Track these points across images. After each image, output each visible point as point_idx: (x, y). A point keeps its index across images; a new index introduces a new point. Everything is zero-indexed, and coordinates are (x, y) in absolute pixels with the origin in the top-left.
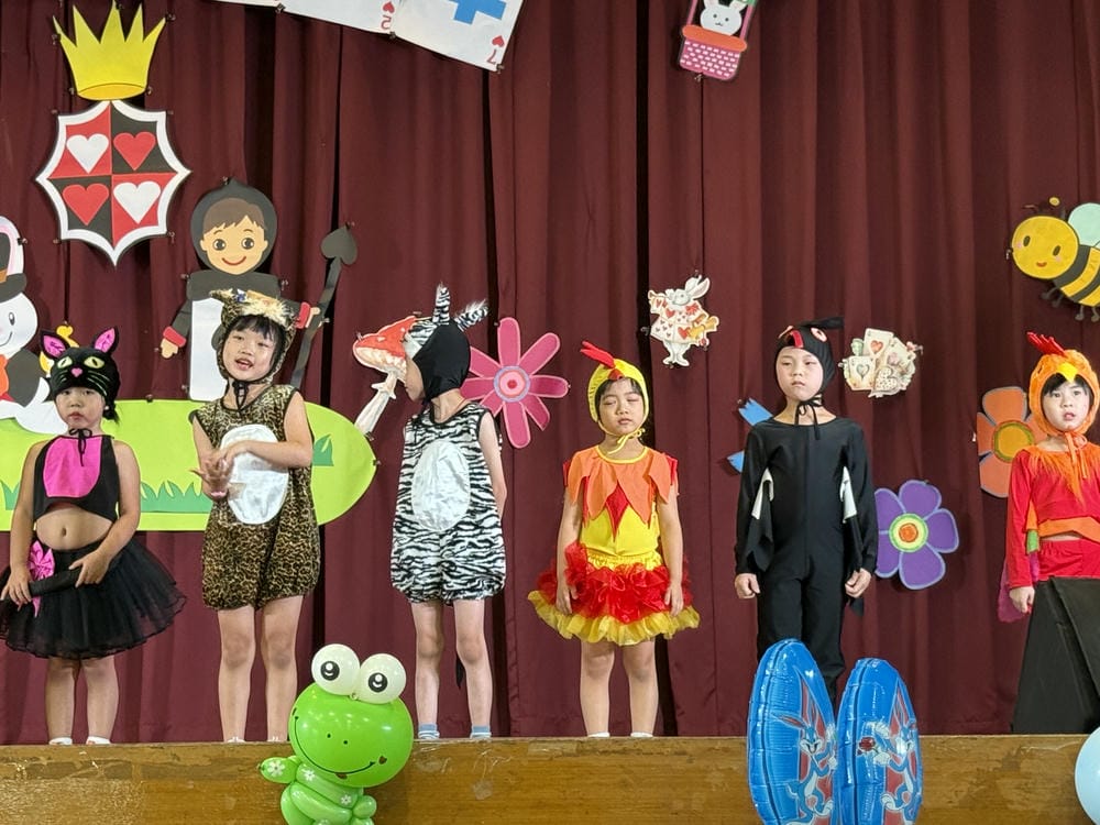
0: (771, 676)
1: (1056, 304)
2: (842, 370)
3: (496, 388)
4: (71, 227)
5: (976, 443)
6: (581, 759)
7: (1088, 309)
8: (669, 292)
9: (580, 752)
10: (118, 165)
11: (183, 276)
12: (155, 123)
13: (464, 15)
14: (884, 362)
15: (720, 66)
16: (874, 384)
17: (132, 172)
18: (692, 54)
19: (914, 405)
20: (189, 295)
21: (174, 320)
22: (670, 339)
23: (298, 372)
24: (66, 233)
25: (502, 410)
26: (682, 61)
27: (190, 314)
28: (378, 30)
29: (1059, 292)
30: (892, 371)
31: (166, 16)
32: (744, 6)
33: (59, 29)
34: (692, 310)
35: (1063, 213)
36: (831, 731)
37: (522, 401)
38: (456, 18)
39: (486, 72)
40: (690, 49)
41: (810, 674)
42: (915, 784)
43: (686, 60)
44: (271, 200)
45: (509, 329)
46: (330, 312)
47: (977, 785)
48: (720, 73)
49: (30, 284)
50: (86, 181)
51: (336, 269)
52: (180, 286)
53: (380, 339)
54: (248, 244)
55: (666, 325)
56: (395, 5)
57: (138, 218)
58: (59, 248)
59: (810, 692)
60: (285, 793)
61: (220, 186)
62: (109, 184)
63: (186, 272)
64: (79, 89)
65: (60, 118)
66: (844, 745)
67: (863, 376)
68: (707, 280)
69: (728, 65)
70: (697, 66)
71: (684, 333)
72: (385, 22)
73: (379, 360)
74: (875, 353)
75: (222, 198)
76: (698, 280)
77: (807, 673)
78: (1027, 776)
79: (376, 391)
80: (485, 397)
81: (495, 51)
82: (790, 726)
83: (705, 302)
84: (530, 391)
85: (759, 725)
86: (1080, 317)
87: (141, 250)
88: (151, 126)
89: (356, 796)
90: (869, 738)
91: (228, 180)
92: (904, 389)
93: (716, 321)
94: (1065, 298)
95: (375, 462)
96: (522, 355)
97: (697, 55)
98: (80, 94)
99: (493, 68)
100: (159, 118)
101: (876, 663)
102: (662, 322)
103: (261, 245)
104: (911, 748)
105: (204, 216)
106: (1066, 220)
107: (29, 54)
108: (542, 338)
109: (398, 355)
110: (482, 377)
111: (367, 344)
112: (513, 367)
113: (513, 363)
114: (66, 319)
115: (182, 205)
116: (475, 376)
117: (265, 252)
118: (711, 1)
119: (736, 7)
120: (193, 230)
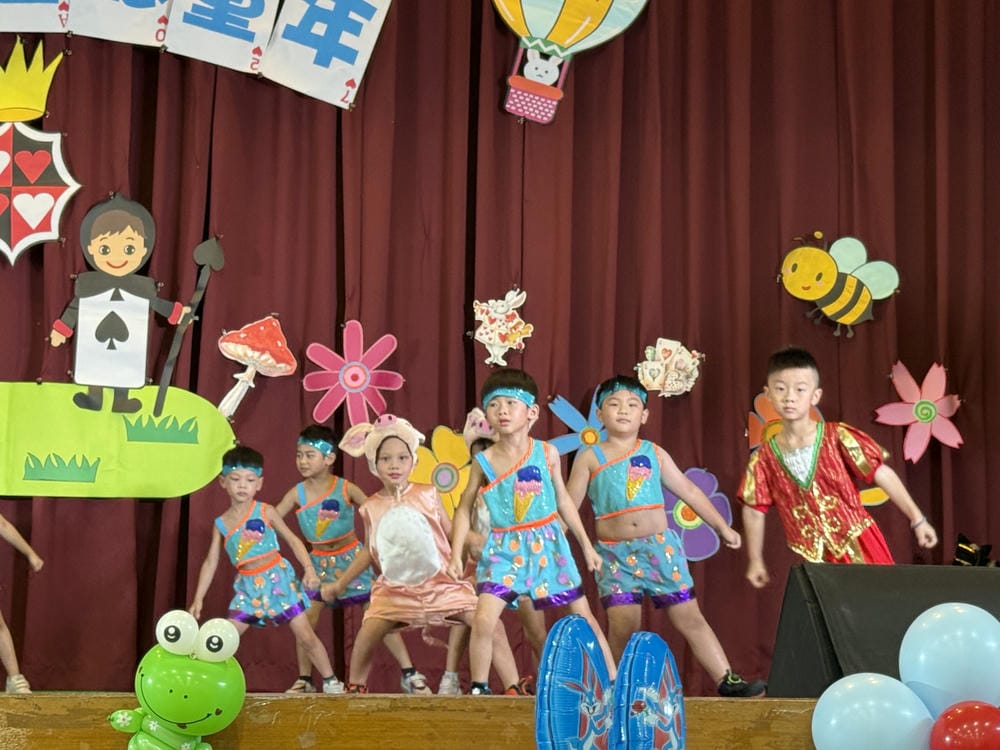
0: (558, 647)
1: (817, 322)
3: (341, 379)
5: (748, 438)
6: (392, 714)
7: (844, 327)
8: (491, 302)
9: (393, 708)
10: (18, 179)
11: (72, 276)
12: (51, 143)
13: (323, 60)
14: (673, 367)
15: (540, 111)
16: (663, 385)
17: (29, 184)
18: (516, 101)
19: (697, 404)
20: (76, 293)
21: (62, 314)
22: (491, 342)
23: (171, 363)
25: (345, 402)
26: (508, 106)
27: (77, 309)
28: (247, 69)
29: (820, 312)
30: (679, 375)
31: (64, 51)
32: (560, 61)
34: (510, 318)
35: (826, 245)
36: (607, 695)
37: (363, 392)
38: (315, 62)
39: (339, 110)
40: (515, 96)
41: (591, 645)
42: (679, 742)
43: (512, 105)
44: (150, 211)
45: (353, 329)
46: (199, 311)
47: (734, 742)
48: (539, 117)
51: (206, 274)
52: (69, 285)
53: (243, 336)
54: (130, 250)
55: (488, 330)
56: (261, 48)
57: (33, 225)
59: (590, 662)
60: (132, 741)
61: (107, 199)
62: (9, 194)
66: (619, 708)
67: (654, 378)
68: (524, 294)
69: (547, 110)
70: (520, 110)
71: (504, 338)
72: (253, 63)
73: (241, 353)
74: (665, 358)
75: (109, 209)
76: (516, 293)
77: (588, 645)
78: (776, 735)
79: (237, 380)
80: (331, 388)
81: (348, 92)
82: (572, 690)
83: (522, 311)
84: (370, 383)
85: (546, 689)
86: (837, 333)
87: (36, 253)
88: (48, 146)
89: (195, 743)
90: (641, 702)
91: (114, 195)
92: (689, 390)
93: (531, 326)
94: (825, 317)
96: (364, 352)
97: (520, 101)
99: (345, 106)
100: (55, 139)
101: (648, 636)
102: (485, 328)
103: (141, 253)
104: (677, 709)
105: (92, 224)
106: (828, 250)
108: (382, 339)
109: (258, 350)
110: (329, 371)
111: (230, 340)
112: (356, 363)
113: (357, 361)
115: (73, 214)
116: (322, 369)
117: (143, 258)
118: (533, 56)
119: (555, 61)
120: (83, 237)
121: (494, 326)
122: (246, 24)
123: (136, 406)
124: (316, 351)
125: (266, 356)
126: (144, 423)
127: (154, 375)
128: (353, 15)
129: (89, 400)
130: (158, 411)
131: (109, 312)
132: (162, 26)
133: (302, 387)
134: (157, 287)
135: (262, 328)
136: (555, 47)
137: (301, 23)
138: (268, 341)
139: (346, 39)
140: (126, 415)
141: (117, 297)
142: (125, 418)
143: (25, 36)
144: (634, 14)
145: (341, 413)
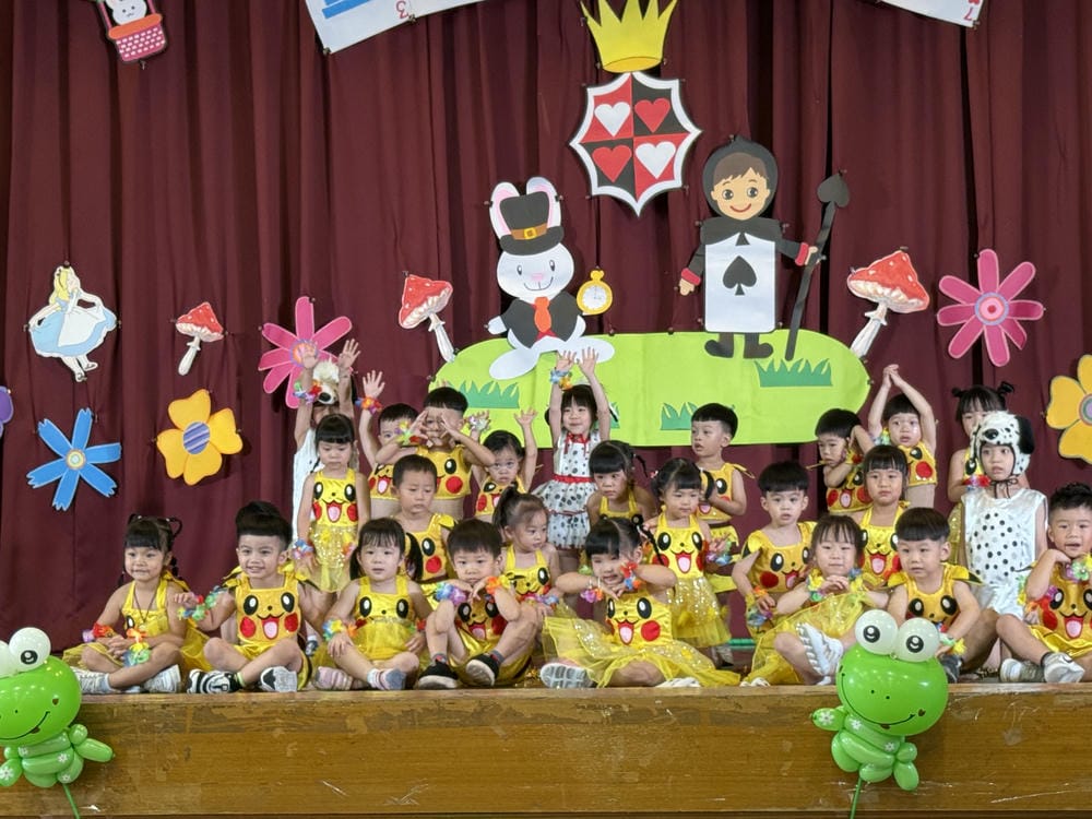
3: (977, 314)
4: (603, 181)
10: (638, 129)
11: (697, 223)
12: (669, 91)
17: (651, 134)
20: (702, 241)
21: (690, 262)
23: (800, 305)
24: (596, 190)
25: (982, 335)
27: (704, 256)
33: (586, 12)
37: (1001, 324)
39: (963, 28)
45: (988, 259)
46: (826, 250)
49: (568, 235)
50: (612, 144)
51: (831, 212)
52: (695, 231)
53: (871, 272)
54: (753, 192)
57: (657, 176)
58: (590, 203)
60: (835, 739)
61: (727, 143)
62: (632, 145)
63: (699, 220)
64: (604, 64)
65: (589, 90)
73: (871, 291)
79: (868, 319)
80: (967, 322)
81: (971, 9)
84: (1010, 314)
87: (660, 203)
88: (667, 94)
89: (898, 744)
91: (734, 137)
95: (869, 382)
96: (1000, 282)
98: (606, 68)
99: (969, 24)
100: (673, 85)
103: (764, 194)
105: (713, 170)
107: (561, 34)
108: (1019, 267)
109: (888, 286)
110: (964, 304)
111: (860, 277)
112: (992, 294)
113: (994, 291)
114: (598, 264)
115: (695, 162)
116: (958, 303)
117: (767, 199)
120: (705, 183)
123: (767, 351)
124: (949, 284)
125: (895, 293)
126: (777, 368)
127: (783, 319)
129: (721, 347)
130: (790, 354)
131: (736, 256)
133: (937, 322)
134: (782, 229)
135: (891, 263)
138: (898, 276)
140: (757, 360)
141: (742, 241)
142: (756, 363)
145: (979, 347)
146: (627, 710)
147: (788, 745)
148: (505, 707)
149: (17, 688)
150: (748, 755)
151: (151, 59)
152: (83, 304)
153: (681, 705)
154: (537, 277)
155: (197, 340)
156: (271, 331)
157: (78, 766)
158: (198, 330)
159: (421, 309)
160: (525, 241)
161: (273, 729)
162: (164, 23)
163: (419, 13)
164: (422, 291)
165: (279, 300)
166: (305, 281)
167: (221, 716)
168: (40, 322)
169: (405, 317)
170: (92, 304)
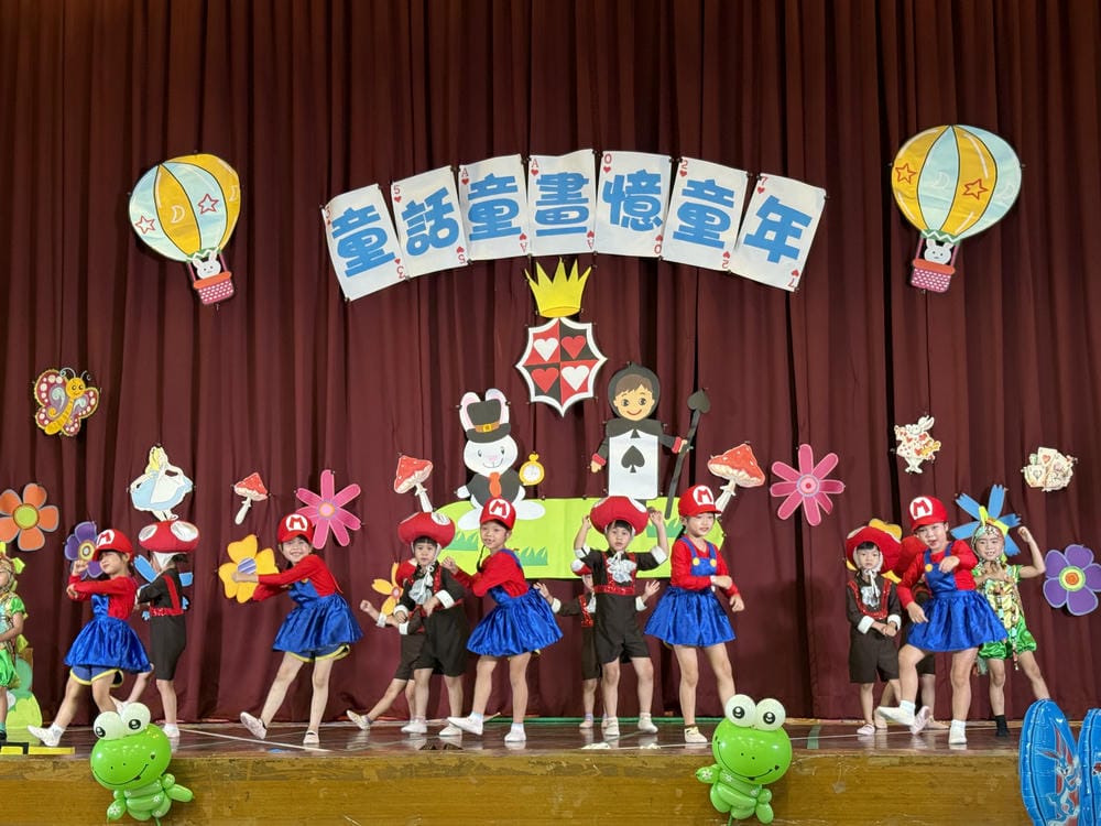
0: (1034, 724)
2: (1023, 474)
3: (798, 489)
4: (536, 395)
6: (901, 768)
8: (907, 426)
9: (902, 764)
10: (564, 356)
12: (585, 331)
13: (774, 258)
14: (1052, 469)
15: (938, 284)
16: (1045, 483)
17: (572, 360)
18: (920, 277)
19: (1072, 495)
20: (607, 433)
21: (599, 449)
22: (909, 456)
23: (675, 481)
24: (534, 398)
25: (801, 505)
26: (913, 282)
27: (608, 445)
28: (721, 269)
30: (1057, 475)
31: (592, 265)
32: (952, 246)
33: (529, 277)
37: (815, 496)
38: (769, 259)
39: (788, 292)
40: (918, 274)
43: (916, 281)
44: (655, 373)
45: (805, 452)
46: (693, 443)
48: (938, 288)
49: (514, 430)
50: (545, 366)
51: (697, 416)
53: (725, 459)
54: (643, 402)
55: (907, 447)
56: (730, 253)
57: (576, 389)
58: (530, 407)
59: (1061, 734)
60: (713, 789)
61: (625, 367)
62: (559, 368)
64: (540, 312)
65: (530, 329)
66: (1084, 769)
67: (1037, 478)
68: (933, 419)
69: (943, 283)
70: (923, 284)
71: (918, 452)
72: (724, 264)
73: (725, 472)
74: (1046, 463)
75: (627, 374)
76: (926, 418)
77: (1058, 720)
79: (723, 491)
80: (791, 494)
81: (793, 280)
82: (1048, 758)
83: (932, 432)
84: (820, 490)
87: (578, 408)
88: (583, 333)
89: (759, 790)
91: (631, 364)
92: (1065, 486)
93: (939, 444)
95: (723, 536)
96: (814, 467)
97: (922, 277)
98: (542, 314)
99: (792, 290)
100: (588, 327)
102: (904, 446)
103: (651, 403)
105: (615, 385)
107: (511, 291)
108: (827, 456)
109: (736, 469)
110: (789, 482)
111: (716, 462)
112: (809, 475)
113: (809, 472)
114: (535, 450)
115: (602, 379)
116: (784, 480)
117: (653, 407)
118: (931, 243)
119: (948, 246)
120: (609, 394)
121: (912, 443)
122: (718, 236)
124: (779, 468)
125: (742, 473)
128: (794, 224)
131: (630, 446)
132: (659, 242)
133: (770, 494)
134: (663, 427)
135: (739, 452)
136: (947, 236)
137: (757, 233)
138: (743, 461)
139: (790, 241)
141: (635, 435)
143: (564, 256)
144: (1008, 208)
145: (799, 513)
146: (564, 765)
147: (679, 792)
148: (478, 763)
149: (125, 747)
150: (651, 799)
151: (222, 303)
152: (169, 473)
153: (604, 762)
154: (492, 458)
155: (249, 500)
156: (303, 494)
157: (167, 805)
158: (250, 492)
159: (410, 480)
160: (483, 433)
161: (309, 778)
162: (232, 278)
163: (413, 275)
164: (411, 468)
165: (309, 473)
166: (328, 459)
167: (272, 768)
168: (138, 486)
169: (398, 485)
170: (176, 474)
